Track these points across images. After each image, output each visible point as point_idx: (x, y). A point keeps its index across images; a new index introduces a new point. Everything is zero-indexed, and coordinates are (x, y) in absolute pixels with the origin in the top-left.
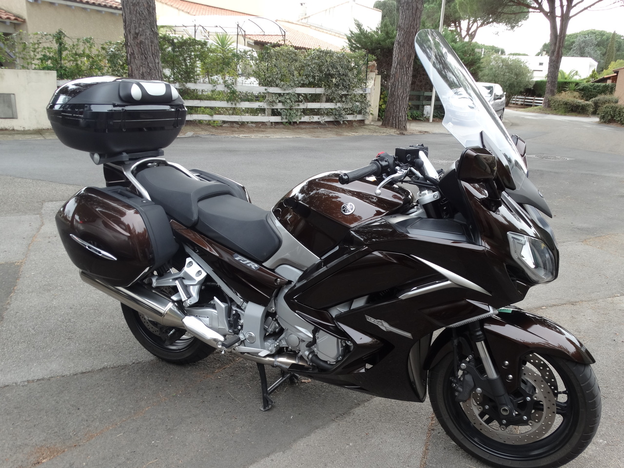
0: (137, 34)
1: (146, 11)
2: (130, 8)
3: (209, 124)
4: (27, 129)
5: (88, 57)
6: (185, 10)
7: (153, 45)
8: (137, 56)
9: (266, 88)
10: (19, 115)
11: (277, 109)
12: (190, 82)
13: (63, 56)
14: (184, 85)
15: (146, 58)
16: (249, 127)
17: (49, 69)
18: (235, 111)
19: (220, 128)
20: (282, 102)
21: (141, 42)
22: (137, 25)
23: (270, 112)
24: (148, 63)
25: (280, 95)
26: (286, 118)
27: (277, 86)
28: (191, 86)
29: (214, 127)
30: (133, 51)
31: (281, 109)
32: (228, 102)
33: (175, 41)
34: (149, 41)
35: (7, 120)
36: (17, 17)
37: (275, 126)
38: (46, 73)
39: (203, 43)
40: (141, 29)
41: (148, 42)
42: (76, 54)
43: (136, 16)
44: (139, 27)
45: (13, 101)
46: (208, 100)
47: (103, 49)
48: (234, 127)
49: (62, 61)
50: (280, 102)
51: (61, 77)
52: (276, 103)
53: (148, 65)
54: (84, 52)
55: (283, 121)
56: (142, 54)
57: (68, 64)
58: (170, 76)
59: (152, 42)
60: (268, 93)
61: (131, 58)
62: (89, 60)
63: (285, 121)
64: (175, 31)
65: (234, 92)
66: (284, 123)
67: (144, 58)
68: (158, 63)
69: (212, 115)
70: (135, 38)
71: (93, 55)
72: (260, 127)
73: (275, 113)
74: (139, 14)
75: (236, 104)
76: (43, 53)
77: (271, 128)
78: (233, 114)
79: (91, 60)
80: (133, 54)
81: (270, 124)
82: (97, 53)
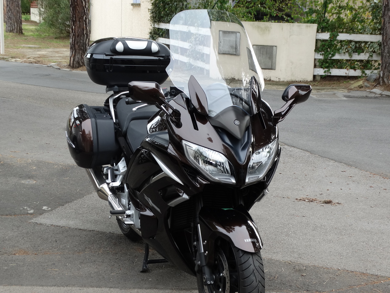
4: (281, 80)
5: (351, 9)
10: (277, 67)
13: (329, 9)
17: (313, 22)
35: (266, 70)
38: (307, 26)
42: (340, 7)
45: (274, 53)
47: (368, 1)
49: (326, 14)
51: (322, 29)
54: (347, 6)
57: (331, 17)
62: (352, 12)
71: (357, 7)
76: (310, 7)
79: (354, 12)
82: (361, 5)
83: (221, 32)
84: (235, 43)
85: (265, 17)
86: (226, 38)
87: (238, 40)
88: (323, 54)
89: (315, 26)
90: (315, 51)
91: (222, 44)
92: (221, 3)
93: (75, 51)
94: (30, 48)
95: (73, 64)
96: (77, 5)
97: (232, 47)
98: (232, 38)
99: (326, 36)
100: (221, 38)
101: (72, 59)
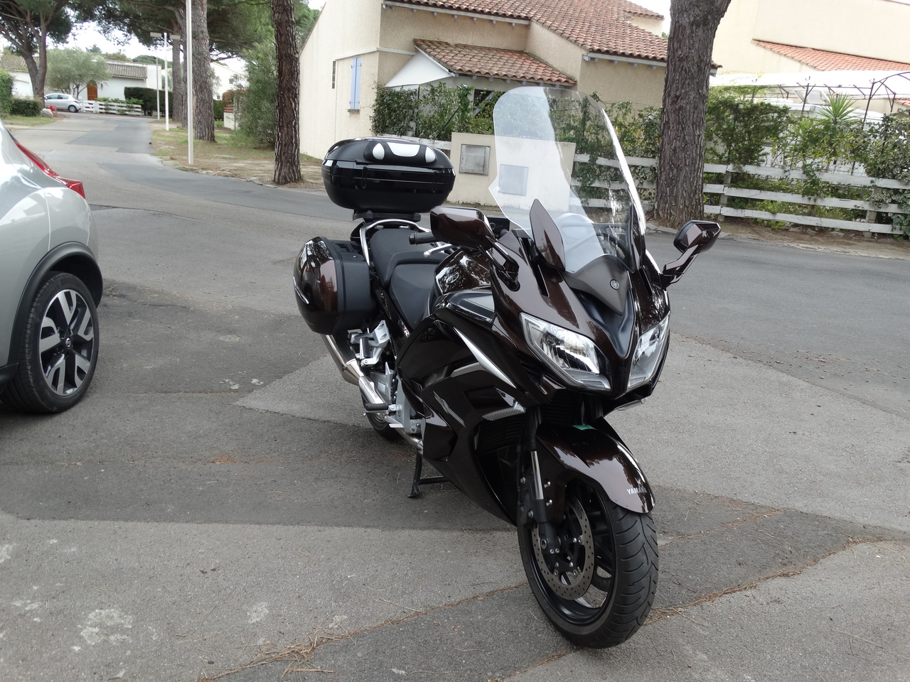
0: (677, 97)
1: (695, 67)
2: (675, 64)
3: (768, 225)
6: (812, 64)
7: (696, 112)
8: (671, 126)
9: (873, 179)
10: (528, 193)
11: (887, 213)
12: (751, 164)
13: (587, 127)
14: (740, 168)
15: (683, 129)
16: (832, 237)
17: (570, 140)
18: (813, 211)
19: (784, 233)
20: (899, 204)
21: (681, 108)
22: (680, 87)
23: (874, 216)
24: (685, 136)
25: (896, 191)
26: (901, 229)
27: (894, 177)
28: (750, 169)
29: (774, 229)
30: (669, 119)
31: (894, 214)
32: (803, 196)
33: (741, 106)
34: (692, 106)
36: (569, 79)
37: (878, 239)
38: (564, 145)
39: (783, 111)
40: (683, 91)
41: (690, 108)
43: (680, 74)
44: (682, 88)
45: (525, 175)
46: (772, 191)
47: (641, 116)
48: (807, 234)
49: (585, 132)
50: (893, 202)
51: (580, 150)
52: (886, 204)
53: (684, 138)
55: (895, 232)
56: (679, 123)
57: (590, 137)
58: (723, 154)
59: (696, 108)
60: (875, 187)
61: (664, 127)
62: (621, 129)
63: (897, 232)
64: (788, 93)
65: (815, 182)
66: (896, 236)
67: (680, 129)
68: (699, 136)
69: (774, 213)
70: (674, 102)
71: (627, 124)
72: (851, 238)
73: (881, 218)
74: (686, 71)
75: (815, 200)
76: (567, 122)
77: (869, 241)
78: (810, 214)
79: (623, 129)
80: (667, 123)
81: (870, 235)
82: (632, 121)
83: (464, 146)
84: (483, 159)
85: (515, 131)
86: (470, 154)
87: (487, 156)
88: (580, 181)
89: (573, 146)
90: (572, 176)
91: (464, 162)
92: (463, 112)
93: (282, 164)
94: (224, 158)
95: (279, 179)
96: (285, 106)
97: (478, 165)
98: (479, 154)
99: (585, 158)
100: (464, 153)
101: (277, 173)
